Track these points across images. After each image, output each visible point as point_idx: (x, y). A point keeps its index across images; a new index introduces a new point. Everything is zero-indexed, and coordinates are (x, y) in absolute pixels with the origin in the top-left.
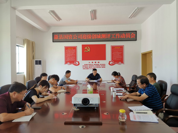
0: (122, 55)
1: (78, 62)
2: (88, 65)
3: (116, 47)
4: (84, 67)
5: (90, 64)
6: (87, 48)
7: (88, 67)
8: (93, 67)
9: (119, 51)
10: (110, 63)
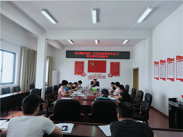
0: (118, 69)
1: (85, 73)
2: (92, 76)
3: (114, 63)
6: (92, 63)
9: (116, 67)
10: (109, 75)
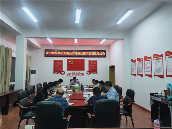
0: (96, 67)
1: (64, 72)
2: (71, 74)
3: (92, 61)
4: (68, 75)
5: (73, 73)
7: (71, 75)
8: (75, 75)
9: (94, 64)
10: (88, 73)
